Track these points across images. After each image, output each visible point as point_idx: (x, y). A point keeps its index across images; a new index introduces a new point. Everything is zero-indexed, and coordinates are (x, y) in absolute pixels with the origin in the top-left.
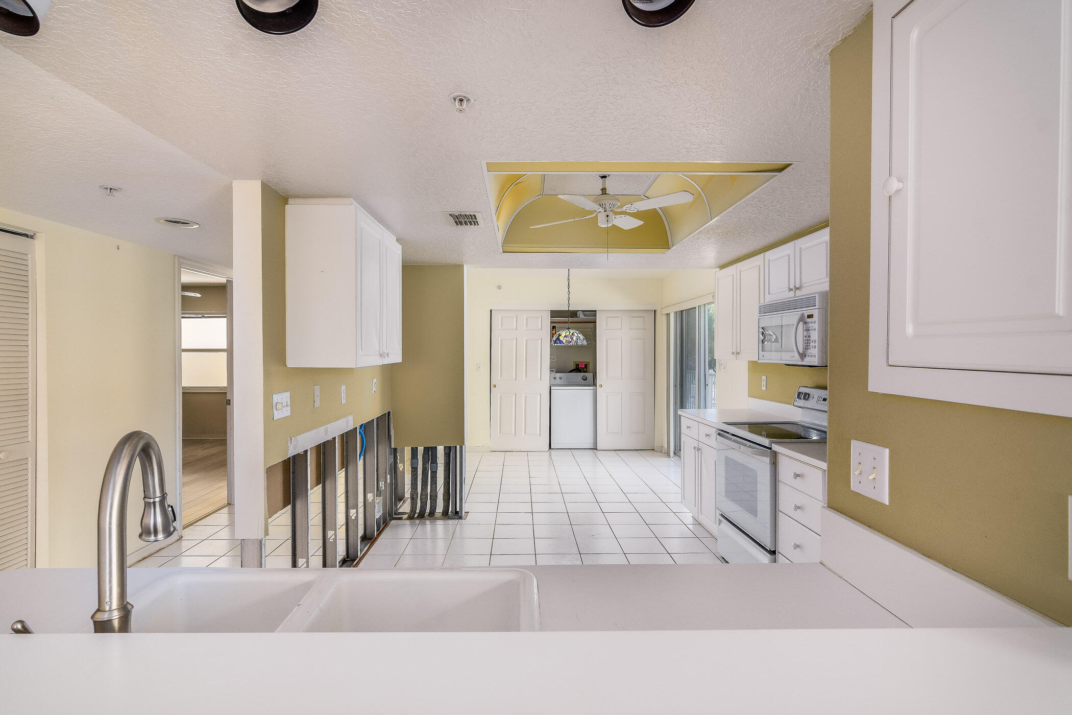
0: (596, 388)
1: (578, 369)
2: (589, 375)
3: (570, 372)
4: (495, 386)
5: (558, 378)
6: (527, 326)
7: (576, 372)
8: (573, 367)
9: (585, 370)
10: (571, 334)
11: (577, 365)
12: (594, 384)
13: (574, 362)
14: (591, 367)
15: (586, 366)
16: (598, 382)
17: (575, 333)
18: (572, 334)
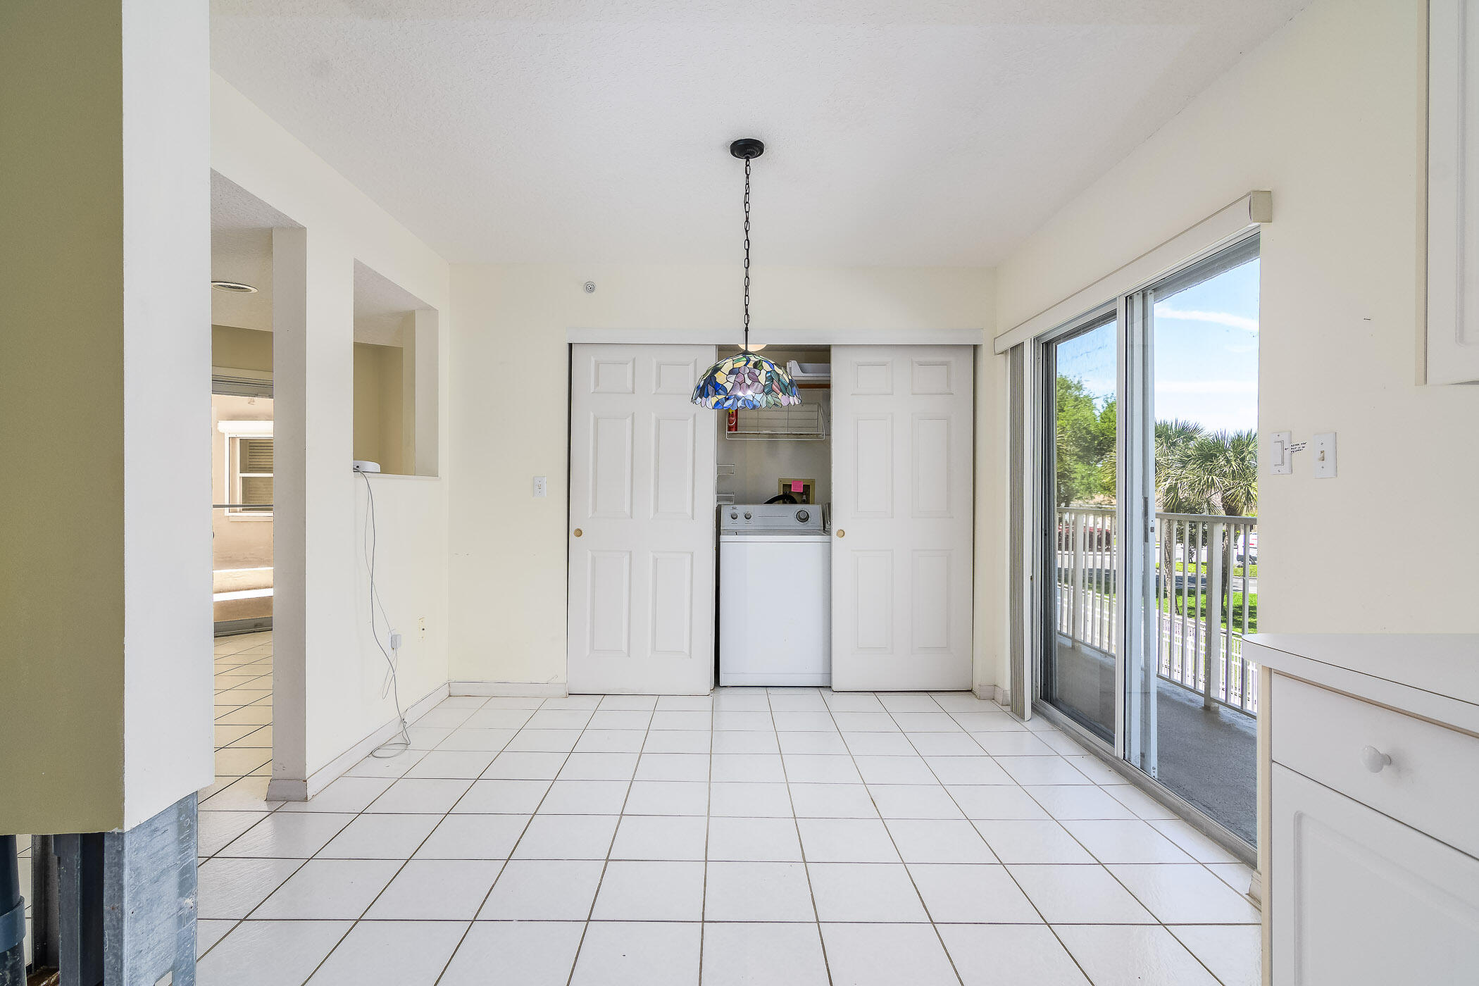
0: (831, 539)
1: (786, 497)
2: (814, 510)
3: (771, 502)
4: (579, 533)
5: (741, 517)
6: (659, 384)
7: (785, 503)
8: (776, 491)
9: (804, 497)
10: (751, 365)
11: (788, 486)
12: (825, 528)
13: (780, 481)
14: (817, 492)
15: (807, 488)
16: (836, 525)
17: (765, 364)
18: (755, 365)
